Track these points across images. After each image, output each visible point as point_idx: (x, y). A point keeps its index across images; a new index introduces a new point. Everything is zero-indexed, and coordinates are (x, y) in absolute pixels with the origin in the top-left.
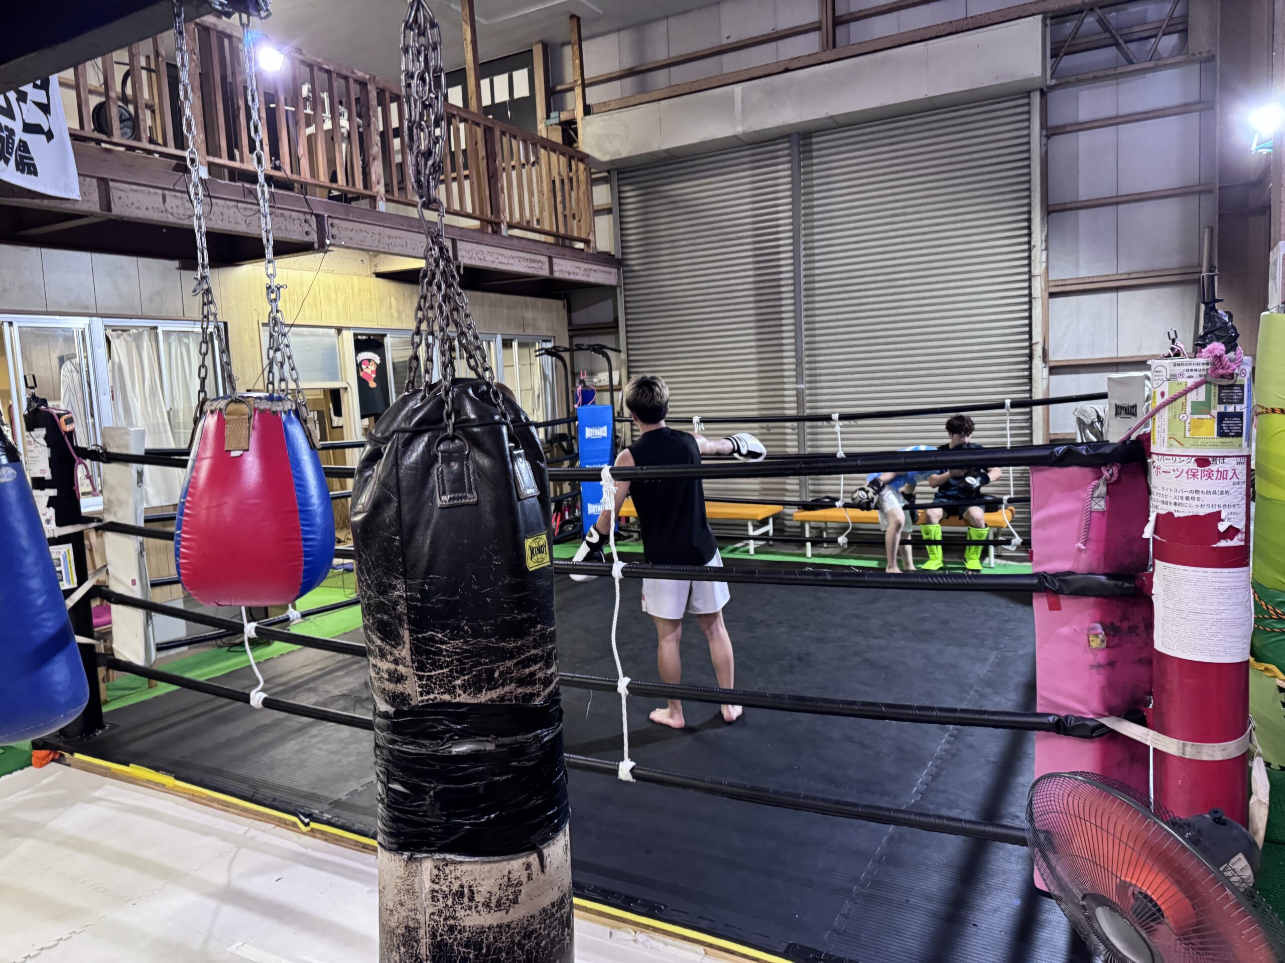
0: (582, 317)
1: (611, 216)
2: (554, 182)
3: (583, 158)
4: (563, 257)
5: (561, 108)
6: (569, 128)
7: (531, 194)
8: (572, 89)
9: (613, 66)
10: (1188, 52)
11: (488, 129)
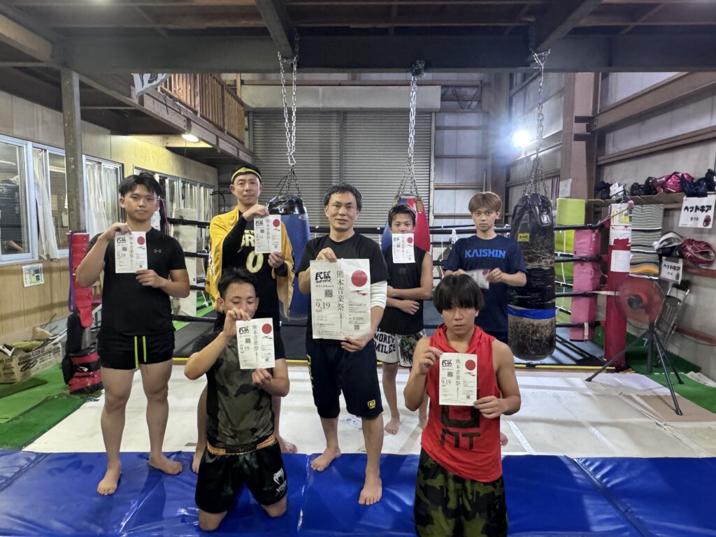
1: (248, 132)
3: (242, 104)
4: (241, 149)
10: (481, 107)
11: (222, 86)
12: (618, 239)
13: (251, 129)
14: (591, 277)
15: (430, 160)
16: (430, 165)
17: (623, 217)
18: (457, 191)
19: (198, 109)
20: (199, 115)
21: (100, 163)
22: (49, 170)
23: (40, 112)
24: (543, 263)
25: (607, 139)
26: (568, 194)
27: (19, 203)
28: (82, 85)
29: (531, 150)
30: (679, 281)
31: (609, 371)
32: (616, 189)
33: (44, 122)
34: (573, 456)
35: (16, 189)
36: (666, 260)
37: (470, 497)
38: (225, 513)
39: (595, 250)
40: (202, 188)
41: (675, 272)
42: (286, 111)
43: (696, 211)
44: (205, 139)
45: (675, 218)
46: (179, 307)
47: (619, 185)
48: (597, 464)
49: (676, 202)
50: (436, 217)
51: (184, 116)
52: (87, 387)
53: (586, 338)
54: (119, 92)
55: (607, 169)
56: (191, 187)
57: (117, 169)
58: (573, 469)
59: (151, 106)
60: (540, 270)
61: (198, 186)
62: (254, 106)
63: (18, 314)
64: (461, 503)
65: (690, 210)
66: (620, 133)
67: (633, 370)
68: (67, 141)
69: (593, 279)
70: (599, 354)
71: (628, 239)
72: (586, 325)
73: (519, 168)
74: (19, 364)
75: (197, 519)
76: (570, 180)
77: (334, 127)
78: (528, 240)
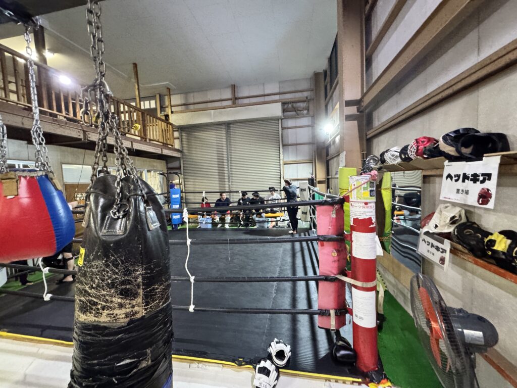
0: (170, 165)
1: (179, 140)
2: (163, 130)
3: (171, 124)
4: (165, 149)
5: (164, 111)
6: (167, 116)
7: (156, 132)
8: (168, 107)
9: (179, 102)
10: (309, 114)
11: (143, 113)
12: (357, 218)
13: (180, 138)
15: (279, 147)
16: (280, 151)
17: (362, 191)
18: (298, 165)
25: (374, 116)
26: (344, 164)
41: (438, 254)
43: (463, 181)
65: (454, 179)
71: (370, 219)
72: (332, 312)
76: (345, 153)
77: (223, 133)
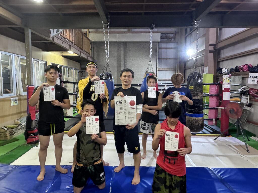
3: (89, 40)
10: (175, 41)
11: (82, 34)
12: (225, 88)
13: (92, 49)
14: (215, 102)
15: (157, 60)
16: (157, 62)
17: (227, 80)
18: (167, 71)
19: (74, 42)
20: (74, 44)
21: (38, 61)
22: (20, 64)
23: (17, 43)
24: (199, 97)
25: (221, 52)
26: (207, 72)
27: (9, 75)
28: (32, 33)
29: (193, 56)
30: (248, 103)
31: (222, 136)
32: (224, 70)
33: (18, 47)
34: (210, 167)
35: (9, 71)
36: (243, 96)
37: (174, 182)
38: (83, 187)
39: (217, 92)
40: (75, 70)
41: (246, 100)
42: (105, 43)
43: (254, 78)
44: (76, 52)
45: (246, 81)
46: (66, 113)
47: (226, 69)
48: (219, 170)
49: (247, 75)
50: (159, 80)
51: (68, 44)
52: (34, 142)
53: (214, 124)
54: (45, 36)
55: (221, 63)
56: (71, 70)
57: (44, 63)
58: (210, 172)
59: (57, 41)
60: (197, 99)
61: (73, 69)
62: (93, 41)
63: (9, 115)
64: (171, 184)
65: (252, 78)
66: (226, 50)
67: (231, 136)
68: (27, 53)
69: (216, 103)
70: (219, 130)
71: (229, 88)
72: (214, 119)
73: (189, 63)
74: (9, 133)
75: (73, 190)
76: (208, 67)
77: (122, 48)
78: (193, 89)
